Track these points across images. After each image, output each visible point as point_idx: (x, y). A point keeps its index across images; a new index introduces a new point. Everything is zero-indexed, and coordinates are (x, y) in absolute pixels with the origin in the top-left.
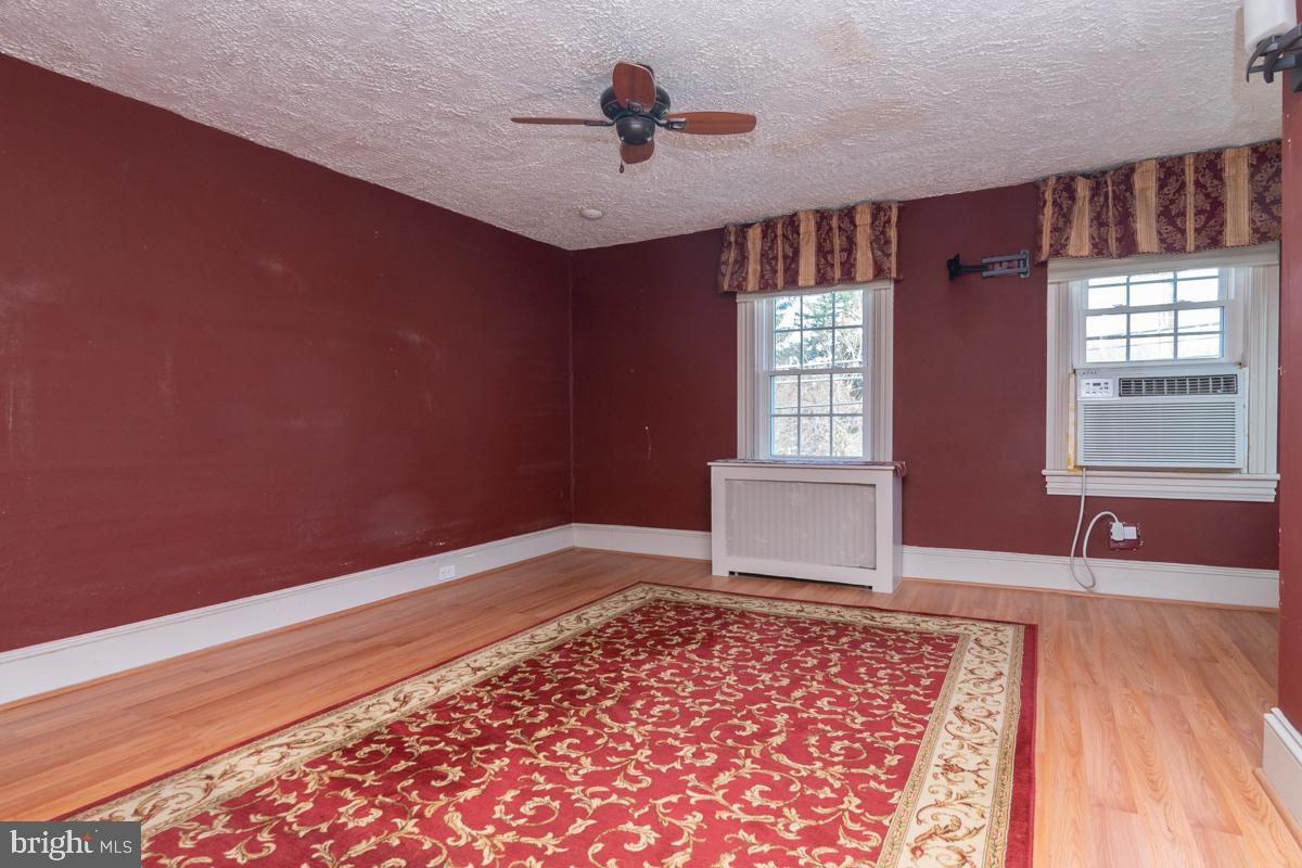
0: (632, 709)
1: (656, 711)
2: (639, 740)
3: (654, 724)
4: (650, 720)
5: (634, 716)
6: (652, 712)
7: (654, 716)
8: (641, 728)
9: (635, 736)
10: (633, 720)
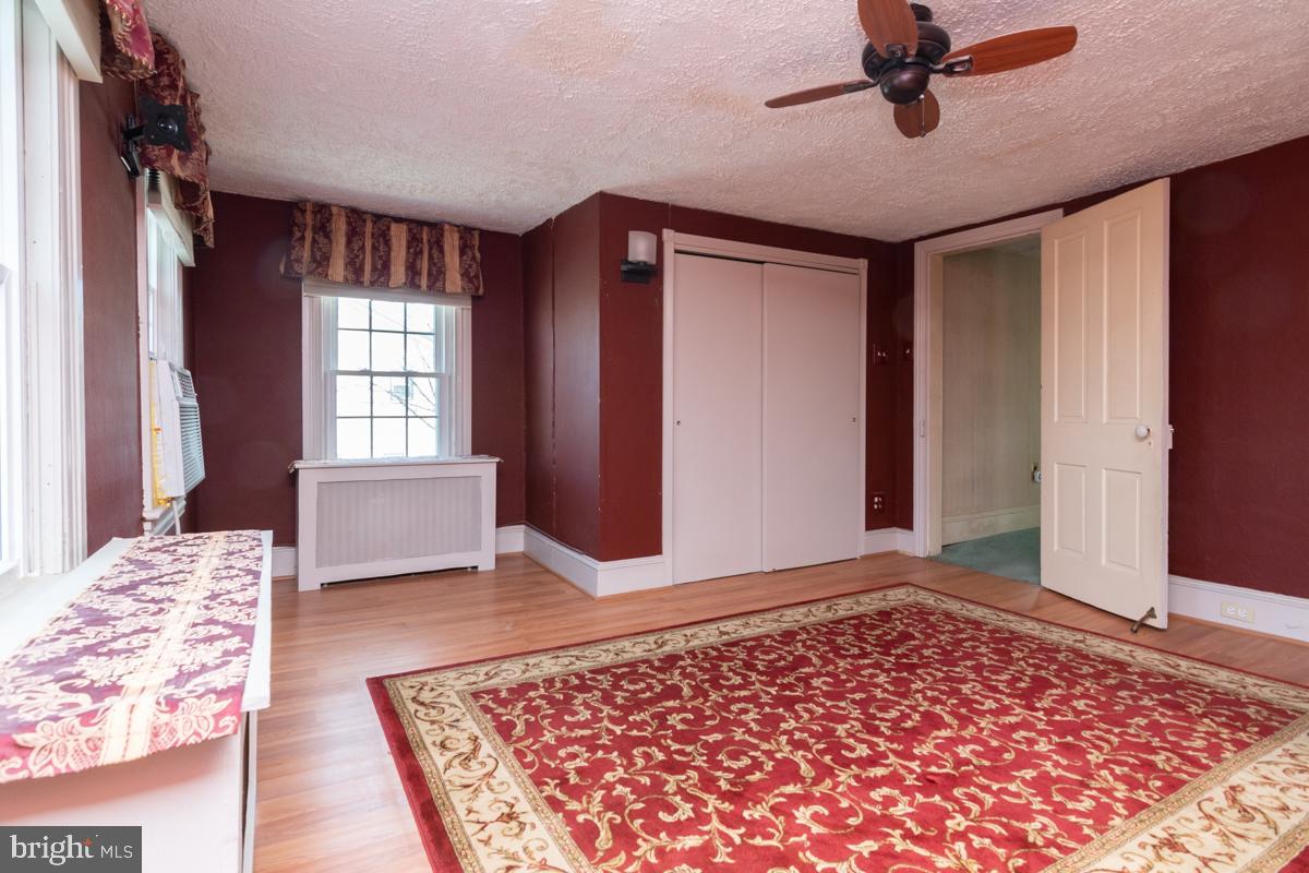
0: (917, 722)
1: (893, 714)
2: (919, 696)
3: (900, 704)
4: (903, 708)
5: (917, 715)
6: (899, 714)
7: (899, 710)
8: (913, 703)
9: (921, 699)
10: (919, 712)
